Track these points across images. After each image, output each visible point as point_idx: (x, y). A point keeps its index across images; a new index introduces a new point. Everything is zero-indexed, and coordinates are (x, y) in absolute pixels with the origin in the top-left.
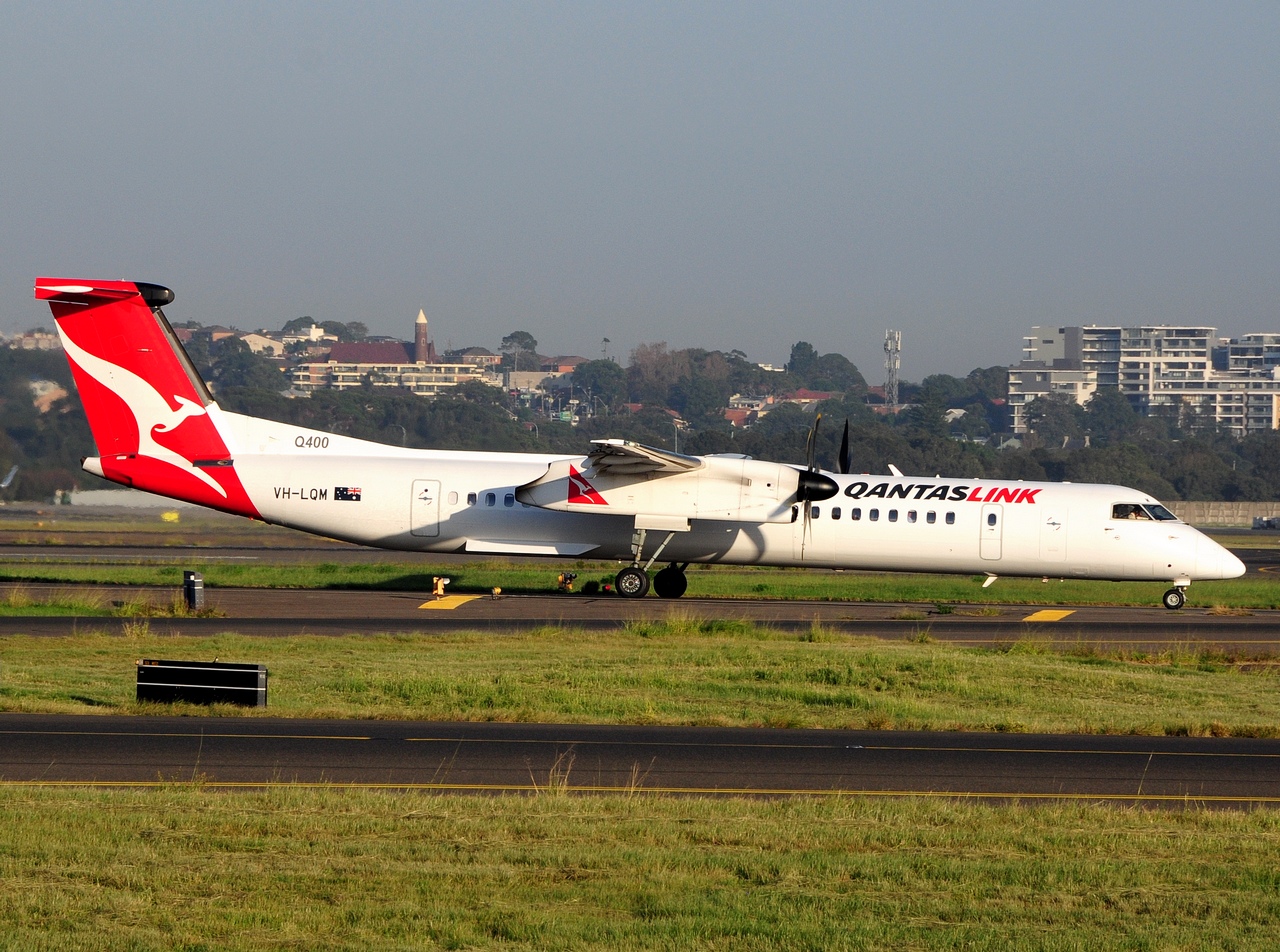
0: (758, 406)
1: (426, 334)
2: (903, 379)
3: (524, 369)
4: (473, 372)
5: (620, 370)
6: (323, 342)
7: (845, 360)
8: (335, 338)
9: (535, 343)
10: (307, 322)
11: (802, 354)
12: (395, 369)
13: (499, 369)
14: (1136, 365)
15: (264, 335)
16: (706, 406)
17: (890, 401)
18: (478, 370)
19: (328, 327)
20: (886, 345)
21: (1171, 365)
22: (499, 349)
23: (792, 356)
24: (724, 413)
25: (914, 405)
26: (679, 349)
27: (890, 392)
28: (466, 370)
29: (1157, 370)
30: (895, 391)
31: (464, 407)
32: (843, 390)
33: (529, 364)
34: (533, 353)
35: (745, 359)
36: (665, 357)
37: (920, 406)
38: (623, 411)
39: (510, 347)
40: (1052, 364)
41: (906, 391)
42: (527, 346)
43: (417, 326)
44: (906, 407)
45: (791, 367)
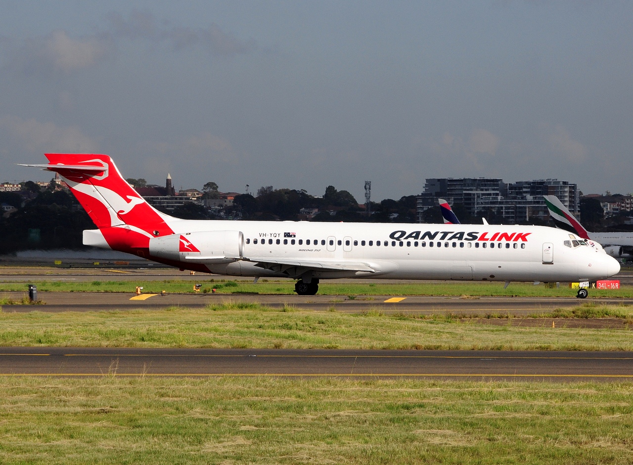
0: (312, 213)
1: (171, 183)
2: (373, 201)
3: (213, 199)
5: (254, 198)
7: (348, 193)
9: (218, 187)
11: (330, 190)
12: (157, 199)
13: (202, 198)
14: (470, 194)
16: (289, 213)
17: (367, 211)
18: (193, 199)
19: (130, 181)
21: (483, 194)
22: (202, 190)
23: (326, 192)
24: (297, 215)
25: (377, 212)
26: (278, 189)
27: (367, 207)
28: (188, 199)
29: (478, 197)
30: (369, 206)
33: (215, 196)
34: (217, 191)
35: (306, 193)
36: (272, 192)
37: (379, 212)
39: (207, 189)
40: (434, 195)
41: (374, 206)
42: (214, 188)
43: (168, 180)
44: (373, 213)
45: (326, 196)
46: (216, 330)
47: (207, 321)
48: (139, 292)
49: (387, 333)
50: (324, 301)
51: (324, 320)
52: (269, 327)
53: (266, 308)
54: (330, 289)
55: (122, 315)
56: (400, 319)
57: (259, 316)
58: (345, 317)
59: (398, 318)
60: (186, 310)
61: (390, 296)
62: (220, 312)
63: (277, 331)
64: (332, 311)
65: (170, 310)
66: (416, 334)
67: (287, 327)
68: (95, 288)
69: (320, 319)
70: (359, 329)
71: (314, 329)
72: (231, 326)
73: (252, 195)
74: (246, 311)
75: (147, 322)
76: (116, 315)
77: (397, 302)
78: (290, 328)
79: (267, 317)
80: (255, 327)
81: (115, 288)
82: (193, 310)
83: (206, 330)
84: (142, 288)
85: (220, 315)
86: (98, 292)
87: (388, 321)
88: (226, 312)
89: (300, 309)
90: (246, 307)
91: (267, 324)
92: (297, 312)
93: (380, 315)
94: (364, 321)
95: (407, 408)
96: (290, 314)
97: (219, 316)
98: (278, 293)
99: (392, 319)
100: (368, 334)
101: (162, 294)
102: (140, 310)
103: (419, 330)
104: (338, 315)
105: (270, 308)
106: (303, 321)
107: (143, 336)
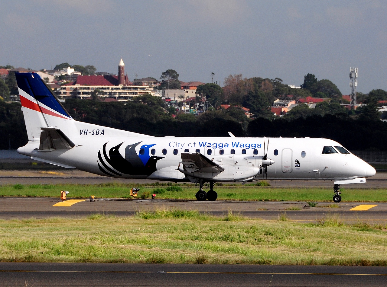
0: (287, 105)
1: (124, 71)
3: (173, 89)
4: (147, 90)
5: (220, 88)
6: (74, 76)
7: (331, 83)
8: (80, 74)
9: (178, 75)
10: (66, 65)
11: (310, 79)
12: (108, 88)
13: (160, 88)
15: (44, 72)
16: (262, 106)
17: (352, 103)
18: (149, 89)
19: (76, 68)
20: (351, 75)
22: (160, 78)
23: (305, 81)
24: (270, 109)
25: (363, 105)
26: (248, 78)
27: (352, 98)
28: (143, 89)
30: (355, 98)
31: (141, 107)
32: (330, 97)
33: (175, 86)
34: (177, 80)
35: (282, 83)
36: (242, 81)
37: (366, 105)
38: (221, 108)
39: (166, 77)
41: (360, 98)
42: (174, 77)
43: (120, 67)
44: (360, 105)
45: (304, 86)
46: (145, 242)
47: (134, 232)
48: (64, 198)
49: (345, 246)
50: (279, 208)
51: (272, 231)
52: (206, 239)
53: (206, 216)
54: (289, 194)
55: (36, 224)
56: (362, 230)
57: (197, 225)
58: (298, 227)
59: (360, 229)
60: (111, 219)
61: (359, 202)
62: (152, 221)
63: (216, 244)
64: (283, 220)
65: (93, 218)
66: (380, 247)
67: (228, 238)
68: (16, 192)
69: (267, 230)
70: (312, 242)
71: (259, 241)
72: (163, 237)
73: (218, 84)
74: (182, 220)
75: (65, 232)
76: (30, 224)
77: (366, 210)
78: (231, 240)
79: (206, 226)
81: (39, 192)
82: (121, 219)
83: (133, 242)
84: (67, 192)
85: (152, 224)
86: (19, 196)
87: (348, 232)
88: (159, 220)
89: (246, 217)
90: (183, 215)
91: (204, 235)
92: (243, 222)
93: (340, 225)
94: (320, 232)
96: (233, 223)
97: (150, 226)
98: (228, 198)
99: (353, 230)
100: (322, 247)
101: (91, 200)
102: (59, 218)
103: (383, 243)
104: (289, 224)
105: (211, 217)
106: (247, 232)
107: (58, 249)
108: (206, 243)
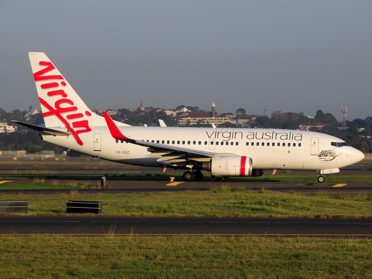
0: (307, 128)
1: (215, 109)
2: (348, 120)
3: (242, 119)
4: (228, 120)
5: (269, 118)
6: (187, 112)
7: (331, 115)
8: (190, 111)
9: (245, 111)
10: (183, 107)
11: (319, 113)
12: (206, 119)
13: (235, 119)
15: (171, 110)
17: (344, 126)
19: (189, 108)
20: (342, 110)
22: (235, 113)
23: (317, 114)
25: (350, 127)
26: (285, 112)
28: (226, 119)
30: (345, 123)
32: (331, 123)
33: (244, 117)
34: (245, 114)
35: (304, 115)
36: (281, 114)
39: (238, 112)
41: (348, 123)
42: (243, 112)
43: (212, 107)
44: (348, 128)
45: (316, 117)
46: (213, 205)
47: (208, 199)
48: (172, 181)
51: (285, 199)
52: (248, 203)
53: (249, 191)
55: (154, 196)
56: (336, 198)
57: (243, 196)
58: (300, 196)
60: (196, 192)
62: (218, 194)
63: (253, 206)
64: (292, 193)
65: (186, 192)
67: (260, 203)
69: (282, 198)
70: (307, 205)
71: (277, 204)
73: (268, 116)
74: (235, 193)
77: (341, 186)
78: (262, 204)
79: (248, 196)
80: (238, 203)
82: (201, 192)
83: (207, 205)
84: (174, 178)
87: (328, 199)
88: (222, 193)
89: (271, 191)
90: (236, 190)
91: (247, 201)
92: (269, 194)
93: (324, 195)
94: (312, 199)
95: (297, 256)
96: (264, 194)
97: (217, 196)
99: (331, 198)
102: (167, 192)
103: (347, 205)
104: (296, 195)
105: (252, 191)
106: (271, 200)
107: (165, 209)
108: (248, 206)
